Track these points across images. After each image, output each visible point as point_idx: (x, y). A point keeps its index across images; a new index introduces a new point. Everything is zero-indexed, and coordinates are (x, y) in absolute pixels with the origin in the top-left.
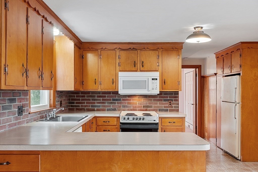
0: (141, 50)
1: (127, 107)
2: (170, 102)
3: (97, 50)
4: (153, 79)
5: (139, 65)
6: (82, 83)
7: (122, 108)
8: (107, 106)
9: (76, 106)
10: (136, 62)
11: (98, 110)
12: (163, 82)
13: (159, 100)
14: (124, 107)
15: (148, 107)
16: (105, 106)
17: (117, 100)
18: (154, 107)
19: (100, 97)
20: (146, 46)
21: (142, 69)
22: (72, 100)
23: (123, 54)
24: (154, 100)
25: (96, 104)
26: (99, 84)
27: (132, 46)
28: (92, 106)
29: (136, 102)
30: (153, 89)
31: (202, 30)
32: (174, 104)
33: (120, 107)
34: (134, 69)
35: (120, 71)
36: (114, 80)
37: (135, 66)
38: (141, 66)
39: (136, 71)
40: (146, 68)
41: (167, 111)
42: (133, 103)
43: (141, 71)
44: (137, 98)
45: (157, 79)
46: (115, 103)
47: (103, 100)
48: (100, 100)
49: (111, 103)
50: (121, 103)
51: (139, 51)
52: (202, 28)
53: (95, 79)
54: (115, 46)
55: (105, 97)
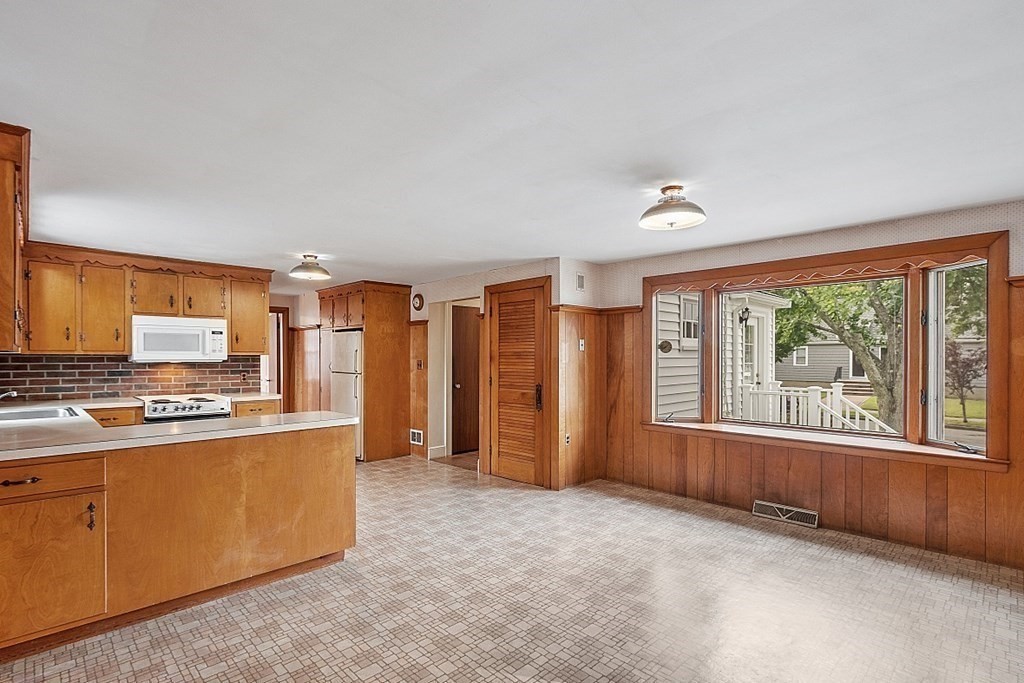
0: (185, 274)
1: (147, 387)
2: (244, 376)
3: (71, 263)
4: (213, 333)
5: (180, 304)
6: (27, 337)
7: (133, 390)
8: (94, 388)
10: (175, 297)
11: (67, 398)
12: (234, 339)
13: (221, 372)
14: (140, 387)
15: (197, 385)
16: (87, 388)
17: (121, 374)
18: (211, 385)
19: (73, 367)
20: (197, 269)
21: (188, 311)
23: (143, 279)
25: (61, 385)
26: (78, 339)
27: (166, 265)
29: (170, 376)
30: (214, 351)
31: (316, 261)
32: (251, 378)
33: (130, 388)
34: (169, 311)
35: (136, 313)
36: (121, 331)
37: (172, 306)
38: (187, 306)
39: (176, 315)
40: (196, 309)
41: (238, 391)
42: (164, 380)
43: (185, 315)
44: (171, 369)
45: (221, 333)
46: (115, 381)
47: (81, 374)
48: (72, 374)
49: (106, 381)
50: (131, 380)
51: (181, 277)
52: (315, 257)
53: (68, 329)
54: (123, 260)
55: (88, 367)
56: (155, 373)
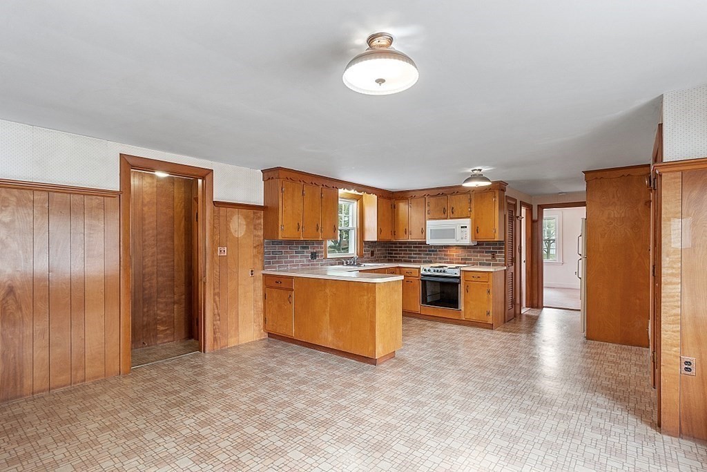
0: (451, 194)
1: (443, 259)
2: (493, 255)
3: (407, 199)
4: (462, 227)
5: (449, 212)
6: (394, 233)
7: (438, 260)
8: (423, 258)
9: (394, 257)
10: (446, 208)
11: (414, 262)
12: (476, 230)
14: (440, 258)
15: (466, 259)
16: (421, 258)
17: (433, 251)
18: (474, 260)
19: (416, 247)
20: (456, 190)
21: (451, 216)
22: (391, 250)
23: (433, 200)
24: (474, 252)
25: (412, 256)
26: (409, 234)
27: (441, 191)
28: (409, 257)
29: (454, 253)
30: (462, 238)
32: (498, 256)
34: (443, 216)
35: (430, 219)
36: (424, 229)
37: (444, 213)
38: (451, 213)
39: (446, 219)
40: (456, 214)
41: (489, 265)
42: (450, 255)
43: (451, 218)
44: (454, 249)
45: (467, 227)
46: (431, 254)
47: (419, 251)
48: (416, 251)
49: (427, 254)
50: (437, 255)
51: (449, 196)
52: (480, 170)
53: (406, 228)
54: (425, 193)
56: (447, 251)
